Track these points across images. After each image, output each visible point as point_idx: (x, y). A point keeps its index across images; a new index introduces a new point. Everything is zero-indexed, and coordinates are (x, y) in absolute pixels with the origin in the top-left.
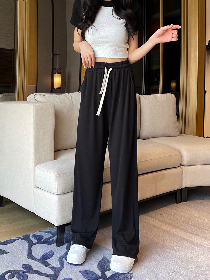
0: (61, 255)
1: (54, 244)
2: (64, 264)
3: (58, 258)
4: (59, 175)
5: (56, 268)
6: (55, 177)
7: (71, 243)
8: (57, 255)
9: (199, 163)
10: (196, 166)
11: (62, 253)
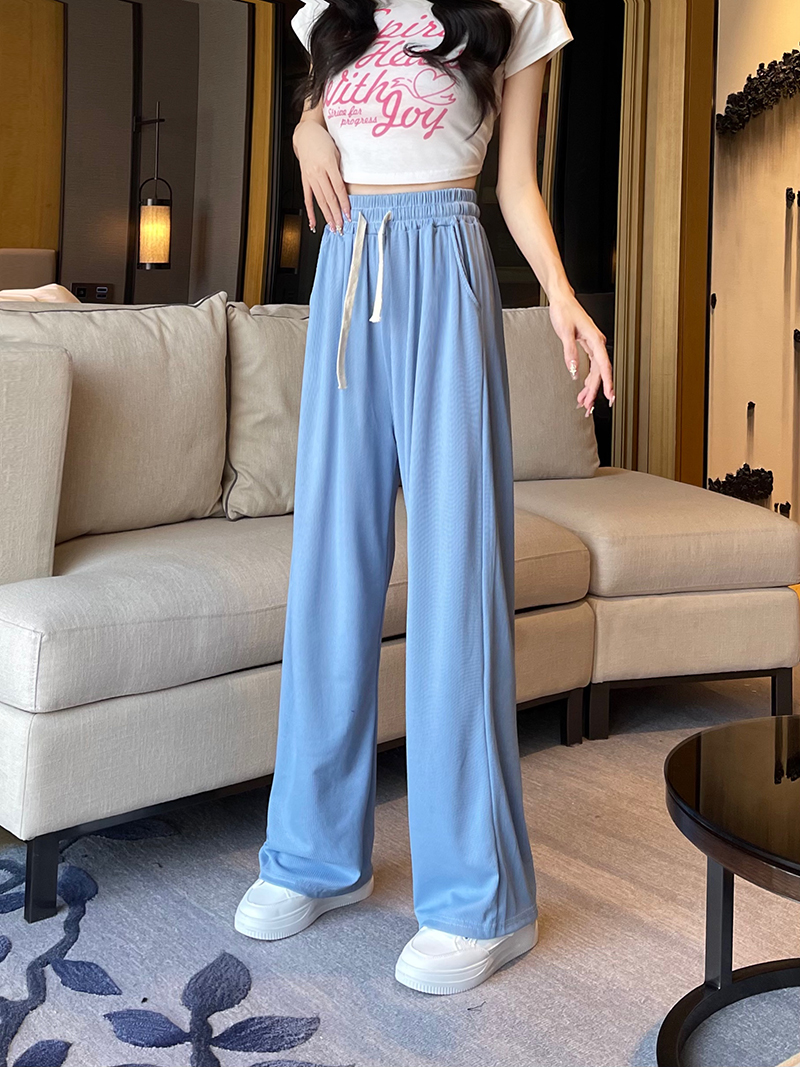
0: (39, 954)
1: (15, 912)
2: (45, 989)
3: (25, 967)
4: (52, 635)
5: (11, 1002)
6: (35, 643)
7: (87, 905)
8: (23, 955)
9: (656, 589)
10: (647, 599)
11: (44, 946)
